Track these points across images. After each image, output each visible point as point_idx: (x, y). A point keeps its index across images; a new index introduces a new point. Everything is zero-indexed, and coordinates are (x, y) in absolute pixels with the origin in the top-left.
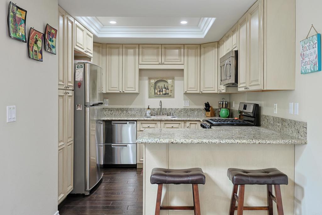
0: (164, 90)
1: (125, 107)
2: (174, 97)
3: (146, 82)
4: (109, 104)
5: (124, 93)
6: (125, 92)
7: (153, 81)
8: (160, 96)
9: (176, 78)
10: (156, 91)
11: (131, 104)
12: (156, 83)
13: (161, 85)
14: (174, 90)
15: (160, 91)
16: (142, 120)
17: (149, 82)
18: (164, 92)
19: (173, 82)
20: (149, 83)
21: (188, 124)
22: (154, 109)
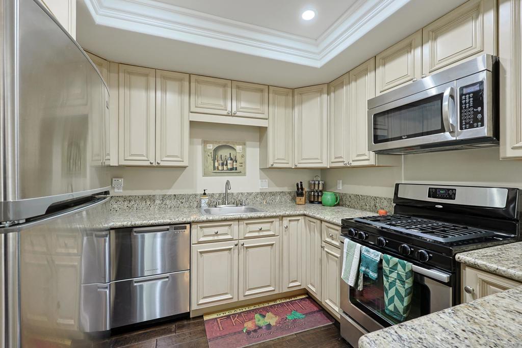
0: (229, 162)
1: (158, 192)
2: (245, 174)
3: (199, 148)
4: (124, 189)
5: (159, 167)
6: (162, 164)
7: (211, 147)
8: (222, 173)
9: (247, 143)
10: (216, 164)
11: (169, 188)
12: (216, 150)
13: (224, 153)
14: (245, 162)
15: (223, 164)
16: (203, 222)
17: (205, 147)
18: (229, 166)
19: (244, 149)
20: (205, 151)
21: (286, 222)
22: (212, 195)
